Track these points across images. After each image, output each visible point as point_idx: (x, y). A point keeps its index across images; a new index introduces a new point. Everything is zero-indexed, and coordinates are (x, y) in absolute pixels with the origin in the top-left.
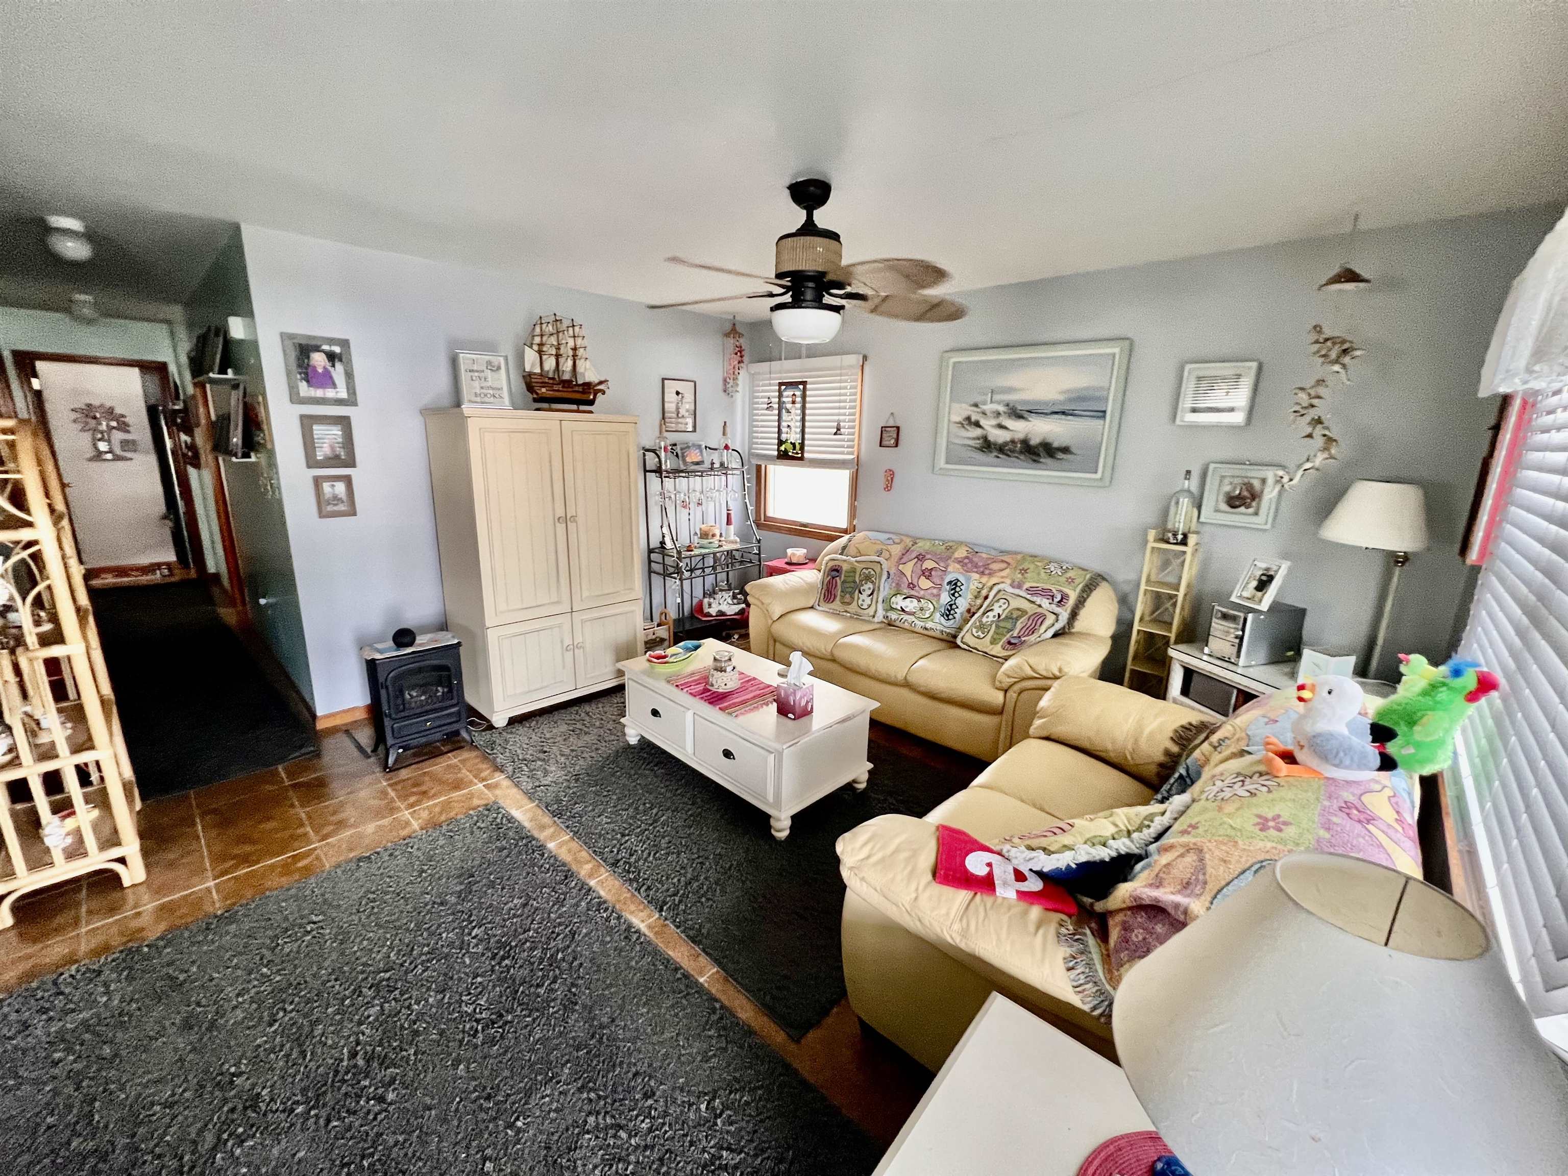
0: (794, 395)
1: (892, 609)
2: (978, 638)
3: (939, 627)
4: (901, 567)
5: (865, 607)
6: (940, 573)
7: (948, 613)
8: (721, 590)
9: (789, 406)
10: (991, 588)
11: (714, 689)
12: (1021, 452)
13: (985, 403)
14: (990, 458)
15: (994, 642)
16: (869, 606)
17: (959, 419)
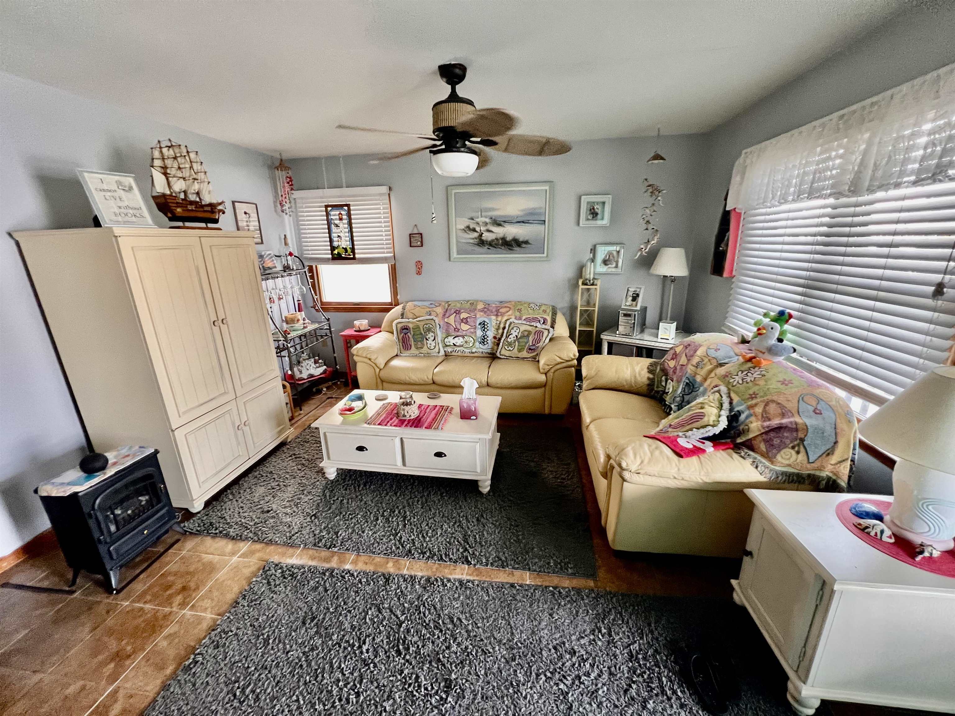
0: (340, 214)
1: (447, 346)
2: (510, 350)
3: (481, 350)
4: (446, 320)
5: (432, 348)
6: (473, 319)
7: (483, 341)
8: (304, 360)
9: (337, 222)
10: (505, 323)
11: (408, 418)
12: (502, 245)
13: (478, 218)
14: (485, 249)
15: (520, 351)
16: (435, 347)
17: (463, 227)
